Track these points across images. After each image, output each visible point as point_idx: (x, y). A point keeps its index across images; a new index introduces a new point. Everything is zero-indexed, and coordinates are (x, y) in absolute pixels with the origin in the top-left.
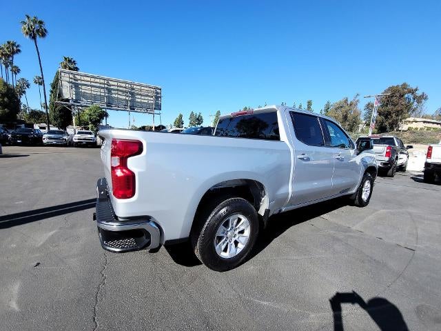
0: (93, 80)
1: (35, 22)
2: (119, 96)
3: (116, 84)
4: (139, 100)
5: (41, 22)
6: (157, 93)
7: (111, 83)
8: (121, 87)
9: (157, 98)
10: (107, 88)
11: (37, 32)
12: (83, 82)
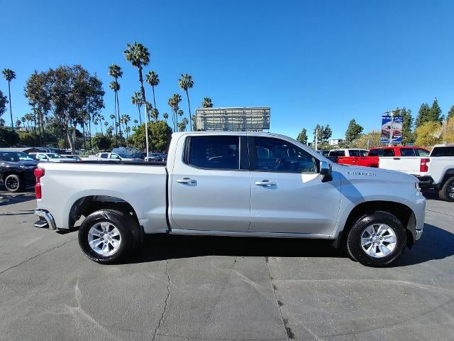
0: (215, 112)
1: (186, 78)
2: (234, 122)
3: (231, 112)
4: (249, 123)
5: (190, 77)
6: (267, 113)
7: (228, 112)
8: (235, 113)
9: (265, 118)
10: (224, 117)
11: (187, 85)
12: (209, 115)
